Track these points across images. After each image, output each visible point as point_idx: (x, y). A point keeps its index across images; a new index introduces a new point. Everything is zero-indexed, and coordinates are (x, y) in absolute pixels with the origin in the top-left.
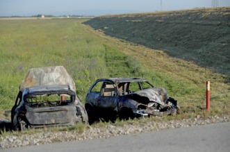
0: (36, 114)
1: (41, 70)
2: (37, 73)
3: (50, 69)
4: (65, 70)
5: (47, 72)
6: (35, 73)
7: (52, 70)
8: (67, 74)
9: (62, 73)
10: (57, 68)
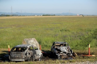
0: (13, 54)
1: (28, 39)
2: (27, 40)
3: (30, 39)
4: (35, 40)
5: (29, 40)
6: (26, 40)
7: (31, 39)
8: (36, 41)
9: (34, 40)
10: (33, 39)
